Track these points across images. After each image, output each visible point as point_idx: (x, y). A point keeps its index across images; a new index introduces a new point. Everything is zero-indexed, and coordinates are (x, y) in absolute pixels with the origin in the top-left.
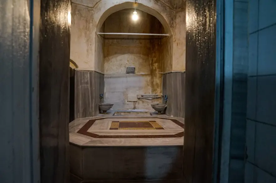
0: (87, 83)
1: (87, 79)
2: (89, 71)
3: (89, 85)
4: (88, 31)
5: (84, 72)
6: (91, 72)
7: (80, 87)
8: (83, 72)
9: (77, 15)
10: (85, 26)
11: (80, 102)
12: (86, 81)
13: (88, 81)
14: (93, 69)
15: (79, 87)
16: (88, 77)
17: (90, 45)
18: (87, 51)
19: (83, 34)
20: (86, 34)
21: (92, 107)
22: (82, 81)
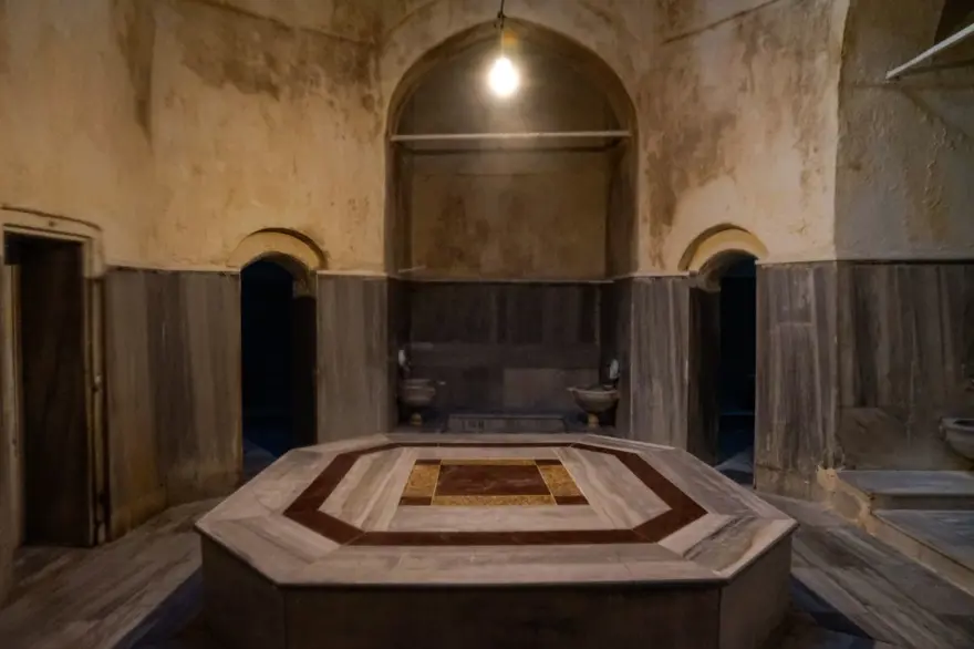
0: (804, 315)
1: (804, 297)
2: (810, 263)
3: (812, 325)
4: (807, 92)
5: (792, 271)
6: (819, 269)
7: (776, 330)
8: (789, 271)
9: (763, 50)
10: (795, 79)
11: (777, 393)
12: (800, 304)
13: (807, 306)
14: (830, 255)
15: (772, 332)
16: (807, 291)
17: (816, 150)
18: (804, 179)
19: (787, 114)
20: (796, 108)
21: (825, 421)
22: (785, 308)
